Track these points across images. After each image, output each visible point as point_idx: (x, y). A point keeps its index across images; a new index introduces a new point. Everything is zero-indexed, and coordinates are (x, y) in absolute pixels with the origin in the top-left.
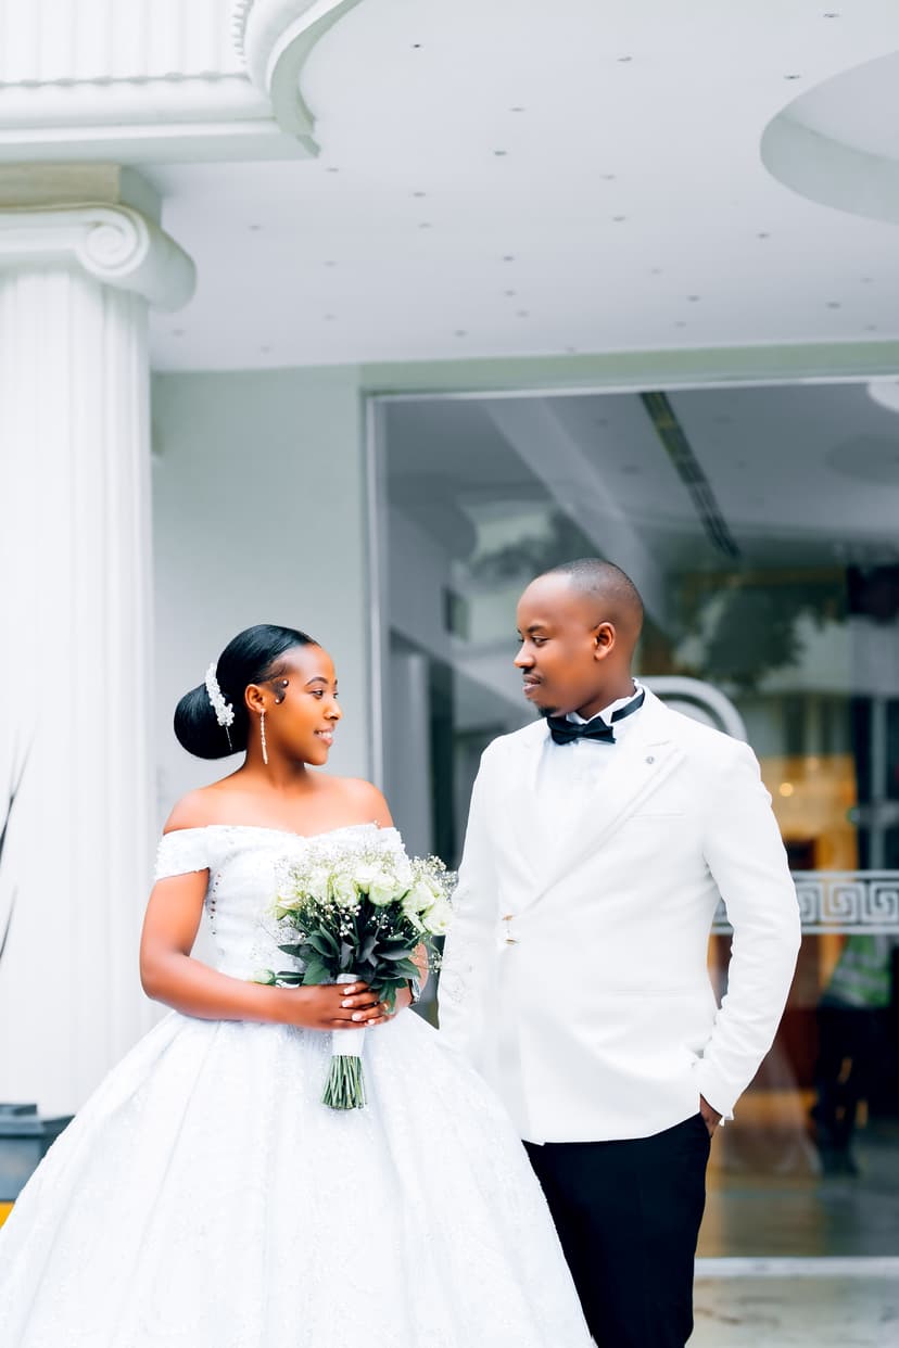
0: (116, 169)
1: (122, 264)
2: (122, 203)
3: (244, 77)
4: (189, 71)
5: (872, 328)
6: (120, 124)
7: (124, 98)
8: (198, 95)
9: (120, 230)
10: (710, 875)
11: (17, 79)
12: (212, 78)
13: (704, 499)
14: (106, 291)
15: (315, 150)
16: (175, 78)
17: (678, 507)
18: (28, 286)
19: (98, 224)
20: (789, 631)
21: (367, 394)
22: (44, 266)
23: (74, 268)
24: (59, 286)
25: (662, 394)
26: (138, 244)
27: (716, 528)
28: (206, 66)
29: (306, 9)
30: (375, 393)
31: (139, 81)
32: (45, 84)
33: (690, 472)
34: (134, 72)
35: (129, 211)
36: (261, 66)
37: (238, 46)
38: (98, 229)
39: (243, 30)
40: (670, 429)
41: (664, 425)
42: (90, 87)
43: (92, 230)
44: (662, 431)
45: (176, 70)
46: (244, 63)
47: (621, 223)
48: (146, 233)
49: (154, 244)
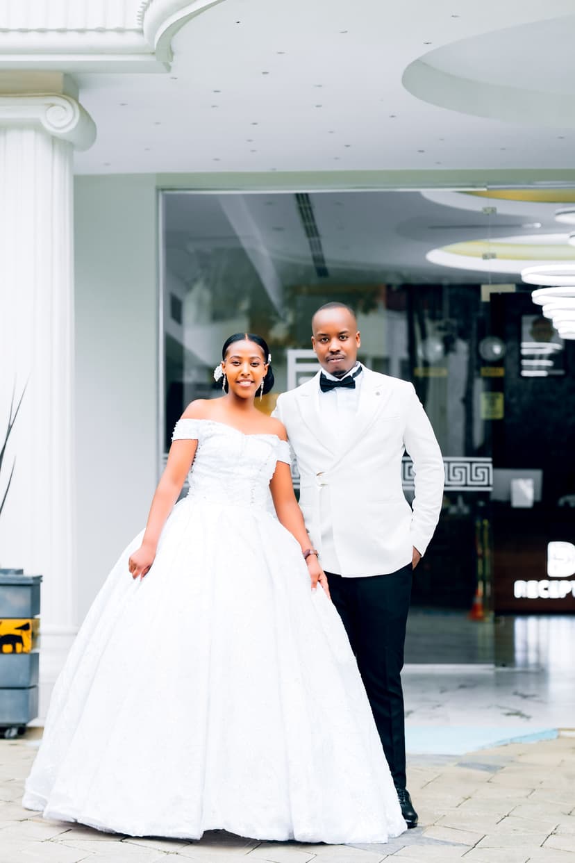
0: (62, 74)
1: (70, 123)
2: (64, 94)
3: (141, 32)
4: (109, 27)
5: (438, 163)
6: (69, 53)
7: (73, 40)
8: (112, 40)
9: (64, 108)
10: (404, 445)
11: (16, 27)
12: (120, 31)
13: (316, 246)
14: (54, 140)
15: (169, 68)
16: (101, 30)
17: (300, 251)
18: (13, 136)
19: (52, 105)
21: (160, 189)
22: (21, 126)
23: (37, 127)
24: (29, 137)
25: (307, 195)
26: (74, 116)
27: (319, 259)
28: (118, 24)
29: (190, 4)
30: (163, 190)
31: (81, 31)
32: (31, 31)
33: (312, 231)
34: (80, 27)
35: (69, 98)
36: (154, 29)
37: (139, 16)
38: (53, 108)
39: (145, 9)
40: (306, 208)
41: (302, 205)
42: (55, 33)
43: (49, 108)
44: (301, 209)
45: (101, 26)
46: (139, 24)
47: (318, 108)
48: (77, 111)
49: (81, 116)
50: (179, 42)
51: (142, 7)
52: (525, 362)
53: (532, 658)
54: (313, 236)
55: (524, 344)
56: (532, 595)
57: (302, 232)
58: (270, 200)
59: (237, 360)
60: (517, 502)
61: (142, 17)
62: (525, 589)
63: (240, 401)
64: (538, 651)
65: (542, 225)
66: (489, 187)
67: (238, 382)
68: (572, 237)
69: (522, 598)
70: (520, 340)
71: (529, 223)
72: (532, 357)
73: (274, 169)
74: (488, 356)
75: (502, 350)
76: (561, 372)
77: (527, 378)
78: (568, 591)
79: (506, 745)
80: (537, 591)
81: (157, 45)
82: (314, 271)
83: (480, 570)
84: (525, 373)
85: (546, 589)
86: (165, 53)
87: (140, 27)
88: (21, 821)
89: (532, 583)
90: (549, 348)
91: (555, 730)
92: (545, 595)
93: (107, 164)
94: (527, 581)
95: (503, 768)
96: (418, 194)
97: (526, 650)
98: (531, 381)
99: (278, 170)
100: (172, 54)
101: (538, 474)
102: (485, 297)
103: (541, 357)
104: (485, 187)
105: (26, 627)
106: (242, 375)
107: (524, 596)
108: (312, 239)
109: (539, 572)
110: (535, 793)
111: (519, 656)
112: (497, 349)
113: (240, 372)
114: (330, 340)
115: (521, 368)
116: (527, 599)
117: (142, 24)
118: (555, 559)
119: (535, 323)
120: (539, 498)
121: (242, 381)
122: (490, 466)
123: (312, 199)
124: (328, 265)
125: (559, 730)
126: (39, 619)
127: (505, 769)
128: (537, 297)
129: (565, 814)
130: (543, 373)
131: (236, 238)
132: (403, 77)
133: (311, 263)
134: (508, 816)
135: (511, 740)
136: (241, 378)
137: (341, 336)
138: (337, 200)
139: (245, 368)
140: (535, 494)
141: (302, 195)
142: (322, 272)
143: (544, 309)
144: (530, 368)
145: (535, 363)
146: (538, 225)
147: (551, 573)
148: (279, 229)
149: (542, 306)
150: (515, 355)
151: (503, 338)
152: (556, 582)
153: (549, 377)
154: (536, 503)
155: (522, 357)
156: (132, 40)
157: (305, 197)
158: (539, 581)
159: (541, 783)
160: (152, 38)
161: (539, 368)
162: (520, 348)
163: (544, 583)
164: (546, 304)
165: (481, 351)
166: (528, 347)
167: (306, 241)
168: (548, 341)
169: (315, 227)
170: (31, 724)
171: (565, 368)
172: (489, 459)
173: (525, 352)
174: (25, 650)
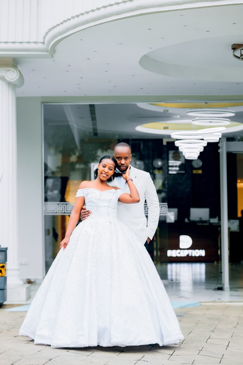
0: (12, 59)
1: (14, 79)
2: (13, 66)
3: (44, 43)
4: (31, 41)
6: (16, 51)
7: (17, 46)
8: (32, 46)
9: (14, 72)
10: (145, 197)
12: (36, 43)
13: (95, 124)
14: (9, 84)
15: (53, 57)
16: (28, 42)
17: (88, 126)
19: (9, 70)
20: (96, 153)
21: (42, 103)
23: (3, 79)
25: (94, 105)
26: (17, 75)
27: (95, 130)
28: (35, 40)
30: (44, 103)
31: (21, 43)
33: (94, 119)
34: (20, 41)
35: (15, 68)
36: (49, 42)
37: (43, 37)
38: (9, 71)
39: (46, 35)
40: (92, 110)
41: (92, 109)
42: (11, 43)
43: (7, 72)
44: (91, 110)
45: (29, 41)
46: (43, 40)
47: (106, 72)
48: (18, 73)
49: (20, 75)
50: (58, 48)
51: (45, 34)
52: (170, 168)
53: (174, 277)
54: (94, 120)
55: (170, 162)
56: (174, 255)
57: (90, 119)
58: (79, 107)
59: (104, 165)
60: (168, 221)
61: (45, 38)
62: (171, 253)
63: (102, 181)
64: (176, 275)
65: (180, 116)
66: (166, 102)
67: (102, 174)
68: (193, 121)
69: (170, 257)
70: (168, 160)
71: (176, 116)
72: (172, 166)
73: (86, 95)
74: (156, 166)
75: (162, 164)
76: (183, 172)
77: (171, 174)
78: (188, 254)
79: (182, 308)
80: (176, 254)
81: (51, 48)
82: (93, 134)
83: (155, 246)
84: (170, 172)
85: (179, 253)
86: (53, 51)
87: (43, 41)
88: (15, 337)
89: (174, 251)
90: (178, 163)
91: (199, 302)
92: (179, 255)
93: (23, 93)
94: (172, 250)
95: (184, 316)
96: (136, 104)
97: (172, 275)
98: (172, 175)
99: (87, 95)
100: (55, 51)
101: (176, 210)
102: (165, 143)
103: (176, 166)
104: (164, 102)
105: (3, 267)
106: (105, 172)
107: (171, 256)
108: (94, 122)
109: (176, 247)
110: (198, 324)
111: (169, 277)
112: (160, 163)
113: (104, 170)
114: (121, 159)
115: (168, 170)
116: (172, 257)
117: (44, 40)
118: (183, 242)
119: (174, 153)
120: (176, 219)
121: (103, 174)
122: (167, 206)
123: (95, 106)
124: (98, 131)
125: (201, 302)
126: (6, 264)
127: (184, 317)
128: (177, 144)
129: (211, 331)
130: (175, 173)
131: (67, 121)
132: (140, 61)
133: (92, 130)
134: (191, 332)
135: (184, 306)
136: (103, 173)
137: (126, 158)
138: (104, 107)
139: (106, 169)
140: (175, 218)
141: (92, 105)
142: (96, 134)
143: (179, 148)
144: (172, 170)
145: (174, 168)
146: (179, 116)
147: (181, 247)
148: (81, 118)
149: (178, 147)
150: (166, 165)
151: (162, 159)
152: (183, 250)
153: (177, 174)
154: (175, 221)
155: (169, 166)
156: (40, 46)
157: (93, 105)
158: (176, 250)
159: (199, 321)
160: (48, 45)
161: (175, 170)
162: (168, 163)
163: (178, 251)
164: (180, 146)
165: (154, 164)
166: (172, 162)
167: (91, 122)
168: (178, 160)
169: (95, 117)
170: (5, 303)
171: (185, 170)
172: (166, 204)
173: (170, 164)
174: (3, 275)
